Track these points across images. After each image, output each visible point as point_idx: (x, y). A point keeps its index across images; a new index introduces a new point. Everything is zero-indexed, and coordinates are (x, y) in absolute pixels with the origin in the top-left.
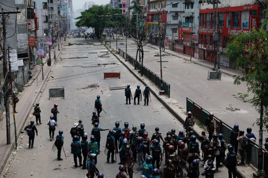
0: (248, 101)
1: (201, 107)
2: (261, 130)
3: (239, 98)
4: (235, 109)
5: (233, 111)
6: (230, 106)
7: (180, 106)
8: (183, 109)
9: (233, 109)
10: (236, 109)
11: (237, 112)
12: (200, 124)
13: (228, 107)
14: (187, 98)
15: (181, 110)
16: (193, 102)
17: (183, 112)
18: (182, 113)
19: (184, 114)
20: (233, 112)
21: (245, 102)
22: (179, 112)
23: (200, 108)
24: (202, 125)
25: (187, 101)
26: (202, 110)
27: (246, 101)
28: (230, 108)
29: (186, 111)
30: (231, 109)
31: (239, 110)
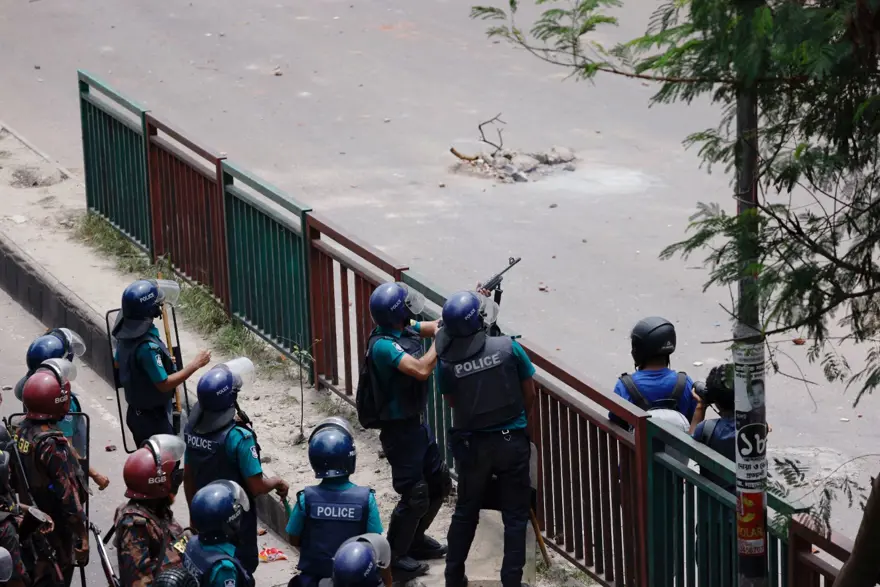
0: (617, 63)
1: (218, 162)
2: (751, 334)
3: (531, 40)
4: (532, 162)
5: (516, 178)
6: (490, 132)
7: (26, 160)
8: (52, 190)
9: (519, 161)
10: (546, 162)
11: (555, 182)
12: (218, 323)
13: (471, 146)
14: (84, 85)
15: (34, 194)
16: (144, 116)
17: (51, 213)
18: (45, 223)
19: (63, 236)
20: (519, 184)
21: (589, 69)
22: (19, 219)
23: (212, 168)
24: (236, 323)
25: (89, 110)
26: (229, 179)
27: (596, 68)
28: (487, 151)
29: (84, 204)
30: (500, 160)
31: (566, 163)
